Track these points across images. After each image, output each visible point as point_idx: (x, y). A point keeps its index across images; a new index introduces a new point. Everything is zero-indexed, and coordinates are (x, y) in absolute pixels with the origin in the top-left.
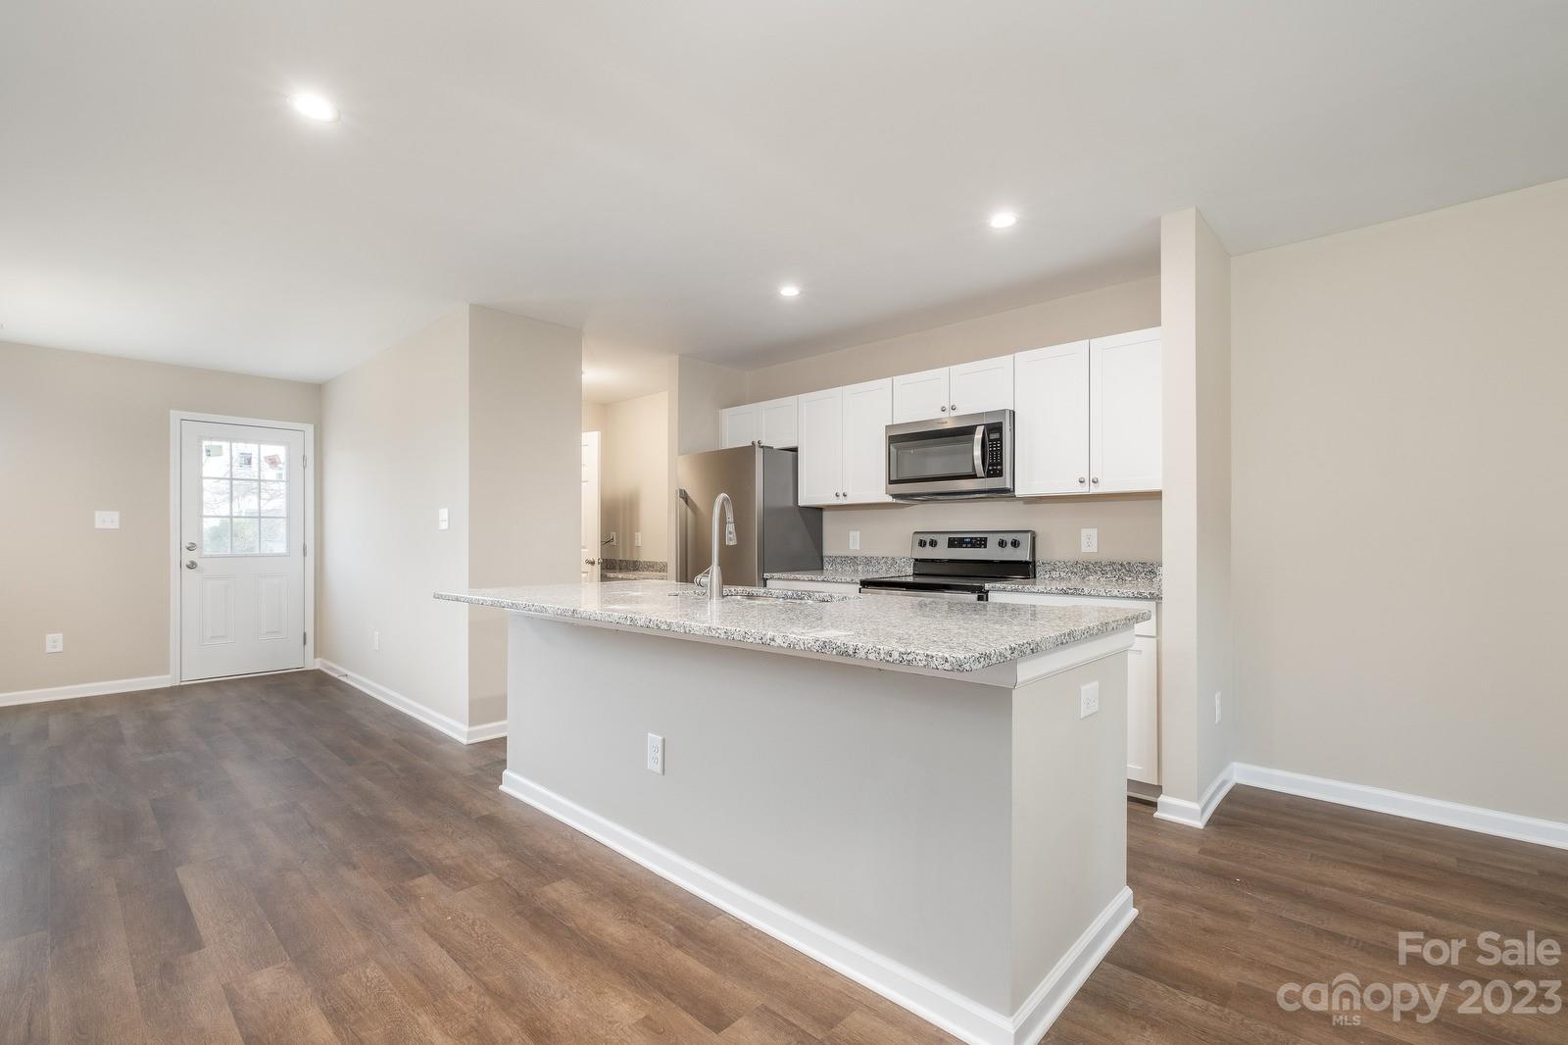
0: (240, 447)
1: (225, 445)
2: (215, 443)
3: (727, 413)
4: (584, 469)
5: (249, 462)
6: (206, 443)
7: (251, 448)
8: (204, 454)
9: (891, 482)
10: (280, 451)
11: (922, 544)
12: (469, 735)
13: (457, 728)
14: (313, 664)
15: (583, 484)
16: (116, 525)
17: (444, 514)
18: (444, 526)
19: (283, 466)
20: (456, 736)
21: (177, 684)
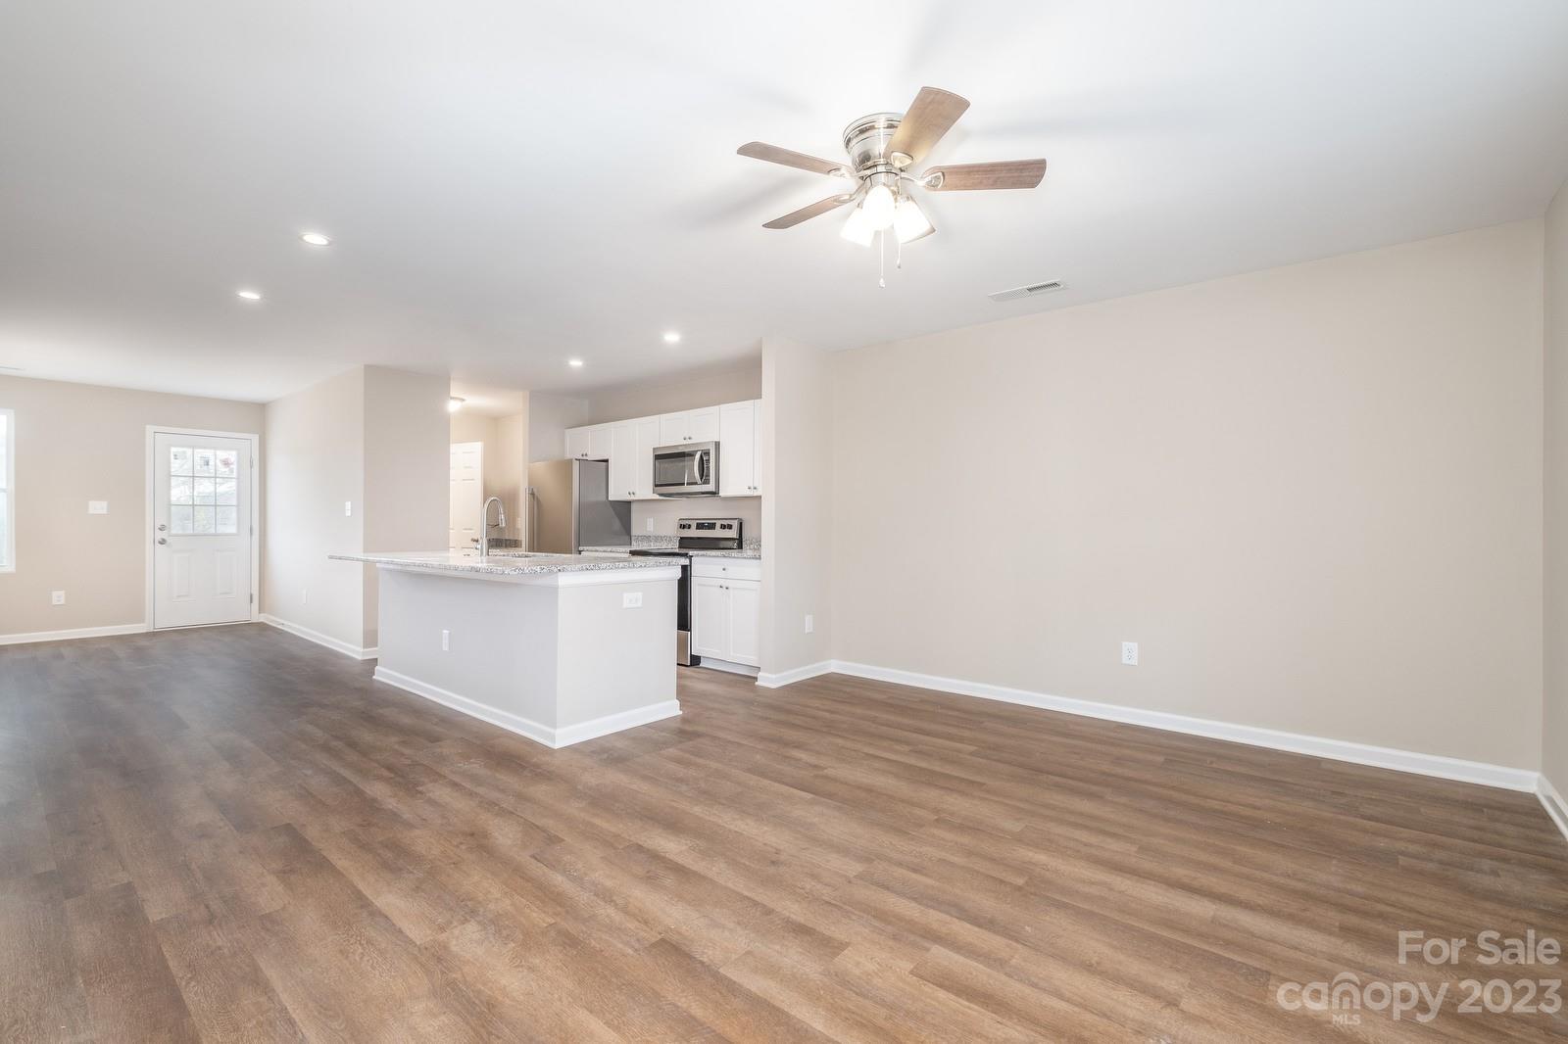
0: (200, 453)
1: (189, 451)
2: (181, 449)
3: (568, 432)
4: (451, 471)
5: (207, 464)
6: (173, 450)
7: (208, 453)
8: (172, 457)
9: (656, 486)
10: (232, 456)
11: (683, 527)
12: (364, 654)
13: (354, 650)
14: (257, 618)
15: (451, 483)
16: (105, 512)
17: (348, 505)
18: (348, 513)
19: (234, 467)
20: (354, 656)
21: (152, 630)
